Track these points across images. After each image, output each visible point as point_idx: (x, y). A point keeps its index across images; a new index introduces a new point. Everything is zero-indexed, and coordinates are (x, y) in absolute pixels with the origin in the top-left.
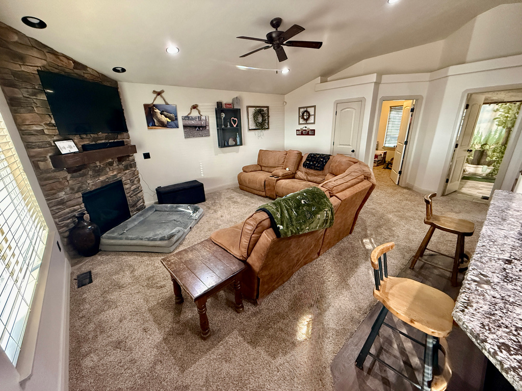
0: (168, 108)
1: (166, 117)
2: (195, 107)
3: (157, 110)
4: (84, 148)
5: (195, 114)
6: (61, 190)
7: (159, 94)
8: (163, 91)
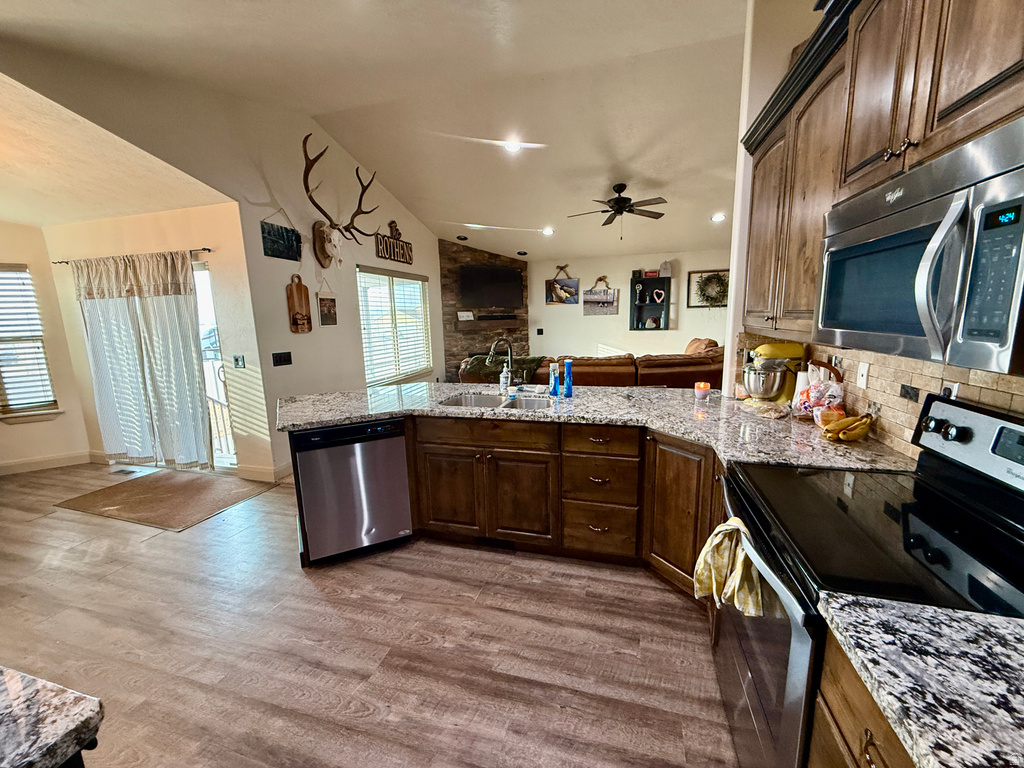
0: (569, 282)
1: (565, 291)
2: (600, 279)
3: (558, 286)
4: (480, 318)
5: (601, 286)
6: (456, 346)
7: (562, 268)
8: (566, 266)
